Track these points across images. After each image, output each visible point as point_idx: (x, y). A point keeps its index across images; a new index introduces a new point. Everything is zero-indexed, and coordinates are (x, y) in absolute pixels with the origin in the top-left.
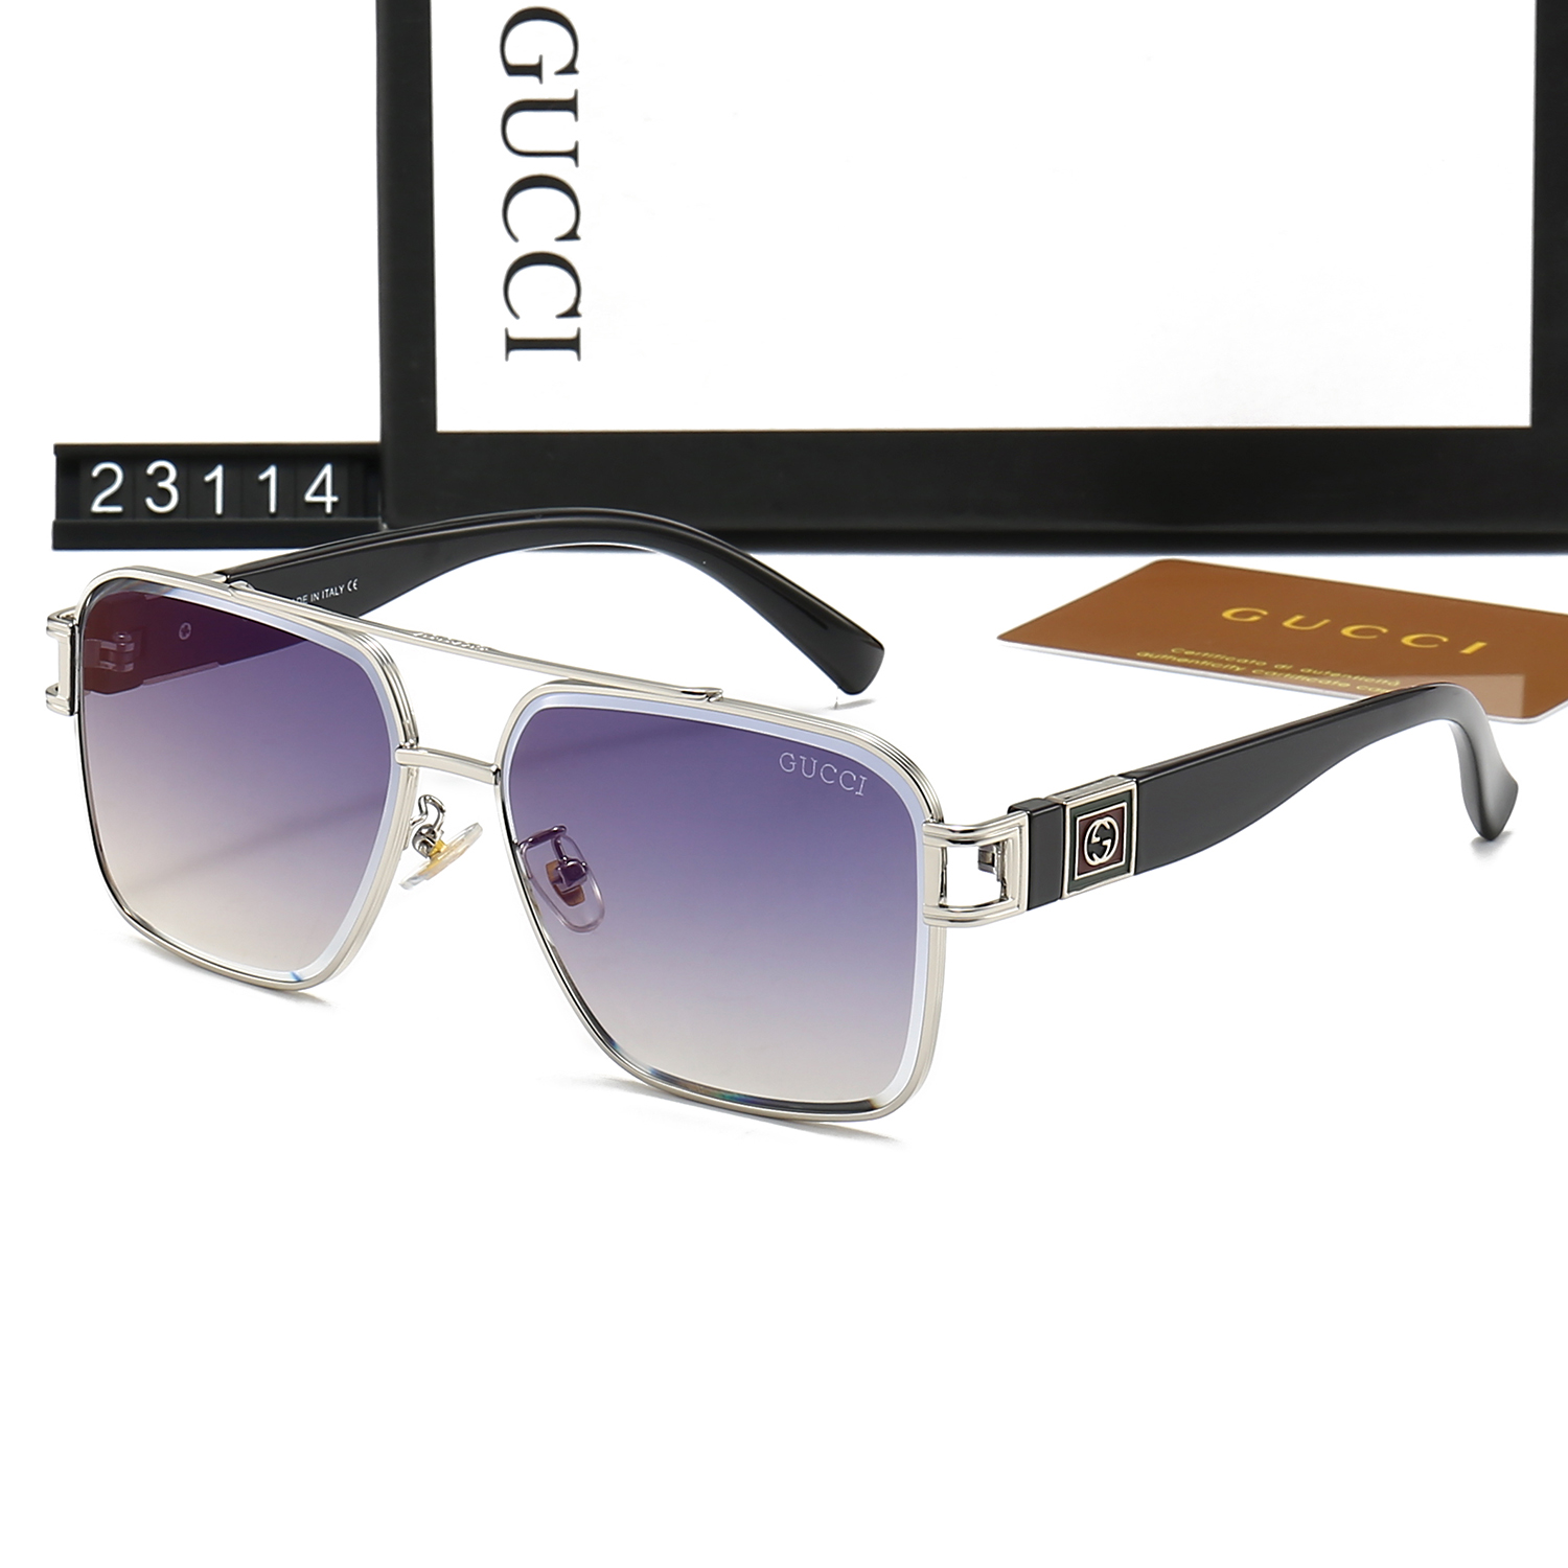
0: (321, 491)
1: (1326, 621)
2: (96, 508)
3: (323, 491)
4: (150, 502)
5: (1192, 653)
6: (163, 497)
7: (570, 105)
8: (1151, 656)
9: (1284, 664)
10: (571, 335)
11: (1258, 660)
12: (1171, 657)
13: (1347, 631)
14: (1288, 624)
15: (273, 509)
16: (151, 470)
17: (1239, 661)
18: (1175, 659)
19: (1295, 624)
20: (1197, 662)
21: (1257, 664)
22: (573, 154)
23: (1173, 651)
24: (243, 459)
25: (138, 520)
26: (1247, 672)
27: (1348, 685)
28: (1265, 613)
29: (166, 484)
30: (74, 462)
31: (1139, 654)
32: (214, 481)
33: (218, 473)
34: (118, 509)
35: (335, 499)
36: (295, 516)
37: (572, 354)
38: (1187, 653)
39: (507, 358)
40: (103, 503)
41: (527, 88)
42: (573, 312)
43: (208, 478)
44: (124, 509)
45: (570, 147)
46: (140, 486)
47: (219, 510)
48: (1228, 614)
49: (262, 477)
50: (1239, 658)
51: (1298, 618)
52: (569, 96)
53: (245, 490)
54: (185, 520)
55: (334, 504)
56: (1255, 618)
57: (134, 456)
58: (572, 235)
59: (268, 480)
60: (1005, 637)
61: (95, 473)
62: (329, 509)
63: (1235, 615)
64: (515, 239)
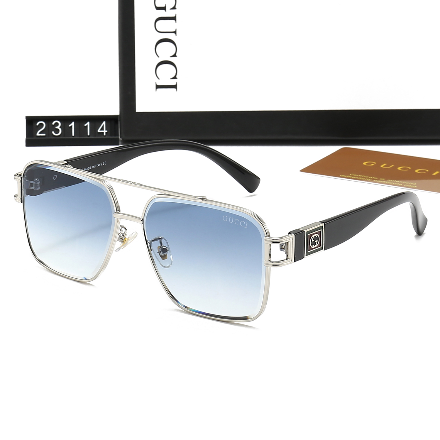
0: (102, 129)
1: (393, 165)
2: (38, 134)
3: (103, 129)
4: (53, 133)
5: (356, 175)
6: (57, 131)
7: (174, 18)
8: (344, 176)
9: (382, 178)
10: (175, 84)
11: (375, 177)
12: (350, 176)
13: (399, 168)
14: (382, 166)
15: (89, 134)
16: (53, 123)
17: (369, 177)
18: (351, 177)
19: (384, 166)
20: (358, 178)
21: (375, 178)
22: (175, 32)
23: (350, 174)
24: (80, 120)
25: (50, 138)
26: (372, 180)
27: (401, 184)
28: (375, 163)
29: (58, 127)
30: (31, 121)
31: (341, 176)
32: (71, 126)
33: (73, 124)
34: (44, 135)
35: (107, 131)
36: (95, 136)
37: (175, 89)
38: (354, 175)
39: (156, 91)
40: (40, 133)
41: (162, 13)
42: (175, 78)
43: (70, 126)
44: (46, 134)
45: (174, 30)
46: (50, 128)
47: (73, 135)
48: (365, 163)
49: (85, 125)
50: (370, 177)
51: (385, 164)
52: (174, 16)
53: (81, 129)
54: (64, 138)
55: (106, 133)
56: (372, 165)
57: (48, 119)
58: (175, 55)
59: (87, 126)
60: (302, 171)
61: (38, 124)
62: (105, 134)
63: (367, 164)
64: (158, 57)
